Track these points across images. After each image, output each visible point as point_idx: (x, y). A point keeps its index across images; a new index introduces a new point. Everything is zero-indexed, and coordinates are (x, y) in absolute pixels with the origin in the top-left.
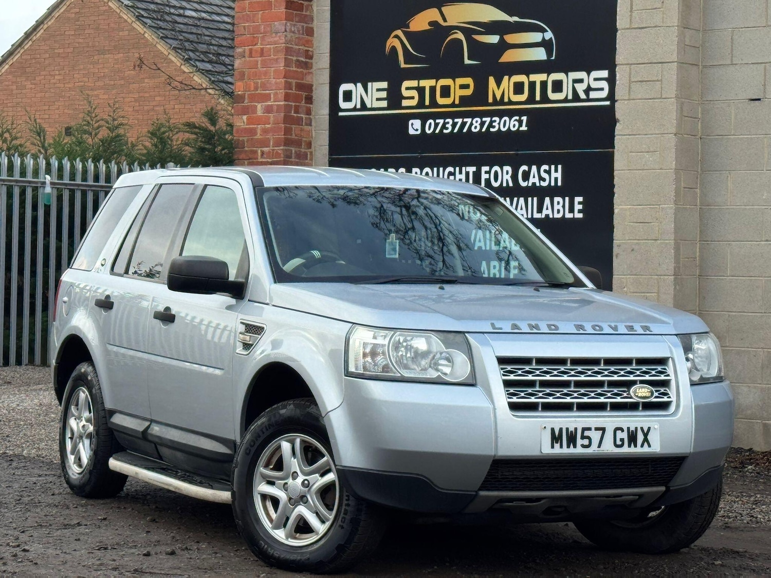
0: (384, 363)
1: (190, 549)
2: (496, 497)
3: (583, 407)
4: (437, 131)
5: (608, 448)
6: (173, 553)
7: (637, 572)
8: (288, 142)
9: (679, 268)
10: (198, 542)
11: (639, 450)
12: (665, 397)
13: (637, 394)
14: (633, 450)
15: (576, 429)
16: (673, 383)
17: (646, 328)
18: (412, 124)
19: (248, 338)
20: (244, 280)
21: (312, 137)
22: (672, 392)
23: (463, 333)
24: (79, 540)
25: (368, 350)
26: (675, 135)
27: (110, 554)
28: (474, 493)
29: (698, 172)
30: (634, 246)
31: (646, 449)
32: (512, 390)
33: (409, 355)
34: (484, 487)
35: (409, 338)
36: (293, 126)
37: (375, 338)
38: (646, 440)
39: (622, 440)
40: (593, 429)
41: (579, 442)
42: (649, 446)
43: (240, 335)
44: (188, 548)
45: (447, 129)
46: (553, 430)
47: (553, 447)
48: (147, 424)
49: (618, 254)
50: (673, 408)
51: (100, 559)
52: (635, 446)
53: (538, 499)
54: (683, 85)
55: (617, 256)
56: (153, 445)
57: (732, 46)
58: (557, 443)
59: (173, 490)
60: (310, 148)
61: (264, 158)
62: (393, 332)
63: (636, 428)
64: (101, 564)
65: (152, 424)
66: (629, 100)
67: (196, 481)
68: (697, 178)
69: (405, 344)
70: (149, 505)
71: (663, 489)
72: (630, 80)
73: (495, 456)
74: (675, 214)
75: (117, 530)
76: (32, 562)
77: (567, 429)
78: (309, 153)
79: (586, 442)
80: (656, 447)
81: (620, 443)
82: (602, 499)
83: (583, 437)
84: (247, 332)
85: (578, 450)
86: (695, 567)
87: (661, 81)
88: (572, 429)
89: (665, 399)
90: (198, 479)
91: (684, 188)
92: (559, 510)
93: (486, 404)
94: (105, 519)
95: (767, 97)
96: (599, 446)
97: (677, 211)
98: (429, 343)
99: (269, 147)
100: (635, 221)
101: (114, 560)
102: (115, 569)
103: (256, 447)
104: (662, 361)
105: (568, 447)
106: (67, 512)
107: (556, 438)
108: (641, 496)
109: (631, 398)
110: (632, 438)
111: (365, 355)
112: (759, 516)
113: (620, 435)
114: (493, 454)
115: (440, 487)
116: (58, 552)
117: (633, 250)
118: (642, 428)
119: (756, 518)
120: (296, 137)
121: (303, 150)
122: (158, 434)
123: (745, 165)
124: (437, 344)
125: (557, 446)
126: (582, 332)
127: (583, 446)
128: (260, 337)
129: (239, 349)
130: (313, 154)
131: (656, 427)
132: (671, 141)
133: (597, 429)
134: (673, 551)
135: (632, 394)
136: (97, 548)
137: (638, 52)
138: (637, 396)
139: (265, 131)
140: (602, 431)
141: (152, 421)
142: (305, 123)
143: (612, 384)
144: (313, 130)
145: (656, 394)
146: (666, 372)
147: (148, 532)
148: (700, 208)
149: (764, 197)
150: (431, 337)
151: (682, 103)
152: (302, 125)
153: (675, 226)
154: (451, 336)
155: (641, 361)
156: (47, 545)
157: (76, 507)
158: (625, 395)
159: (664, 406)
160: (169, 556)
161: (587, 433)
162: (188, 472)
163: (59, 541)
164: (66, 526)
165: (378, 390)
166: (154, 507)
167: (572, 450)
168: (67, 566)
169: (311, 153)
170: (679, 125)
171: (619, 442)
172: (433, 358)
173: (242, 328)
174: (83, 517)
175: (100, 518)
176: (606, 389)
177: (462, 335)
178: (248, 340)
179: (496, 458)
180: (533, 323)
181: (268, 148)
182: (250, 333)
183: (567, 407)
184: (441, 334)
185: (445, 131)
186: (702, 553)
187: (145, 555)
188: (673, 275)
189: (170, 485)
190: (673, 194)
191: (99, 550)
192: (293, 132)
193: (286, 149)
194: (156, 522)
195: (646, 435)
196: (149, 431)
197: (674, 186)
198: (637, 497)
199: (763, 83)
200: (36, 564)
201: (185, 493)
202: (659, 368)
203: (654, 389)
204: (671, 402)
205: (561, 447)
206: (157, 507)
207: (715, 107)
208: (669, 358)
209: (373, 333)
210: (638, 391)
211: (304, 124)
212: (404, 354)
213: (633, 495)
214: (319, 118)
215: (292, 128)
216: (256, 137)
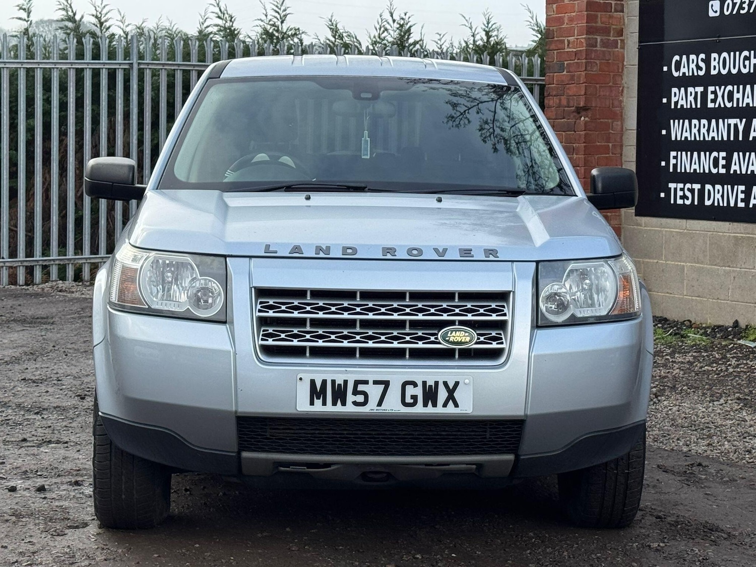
3: (367, 353)
4: (734, 12)
5: (393, 406)
8: (590, 31)
11: (439, 410)
12: (495, 343)
13: (446, 339)
14: (430, 409)
15: (346, 382)
16: (509, 325)
17: (491, 252)
18: (712, 6)
21: (624, 24)
22: (506, 336)
23: (225, 256)
25: (124, 276)
28: (235, 454)
31: (451, 409)
32: (269, 330)
34: (243, 447)
36: (599, 14)
38: (451, 397)
39: (414, 397)
40: (371, 382)
41: (350, 398)
42: (456, 405)
45: (744, 9)
46: (313, 382)
47: (312, 403)
50: (502, 357)
52: (435, 405)
58: (318, 398)
60: (622, 35)
61: (570, 48)
62: (148, 254)
63: (437, 383)
71: (511, 457)
73: (236, 411)
77: (333, 382)
78: (619, 41)
79: (360, 398)
80: (466, 407)
81: (412, 401)
82: (421, 467)
83: (356, 392)
85: (348, 409)
88: (339, 381)
89: (494, 345)
92: (377, 476)
93: (228, 347)
96: (380, 404)
99: (574, 36)
104: (503, 296)
105: (334, 404)
107: (317, 392)
108: (479, 465)
109: (439, 343)
110: (430, 395)
111: (121, 281)
113: (410, 390)
114: (234, 409)
118: (445, 384)
120: (602, 25)
121: (612, 38)
124: (192, 270)
125: (318, 402)
126: (390, 257)
127: (355, 403)
130: (625, 41)
131: (467, 381)
133: (376, 382)
135: (440, 339)
138: (448, 342)
139: (571, 20)
140: (382, 387)
142: (615, 9)
143: (416, 325)
144: (625, 17)
145: (479, 339)
146: (502, 311)
150: (187, 261)
152: (611, 12)
154: (208, 259)
155: (468, 296)
158: (433, 338)
159: (495, 354)
161: (361, 387)
167: (339, 408)
169: (622, 41)
171: (409, 400)
176: (406, 330)
177: (222, 259)
179: (239, 414)
180: (323, 245)
181: (573, 38)
183: (348, 353)
184: (198, 258)
185: (742, 12)
192: (599, 19)
193: (589, 38)
195: (451, 392)
202: (493, 305)
203: (476, 333)
204: (502, 349)
205: (324, 403)
208: (509, 292)
209: (133, 254)
210: (450, 335)
211: (613, 10)
213: (467, 464)
214: (631, 3)
215: (597, 16)
216: (563, 26)
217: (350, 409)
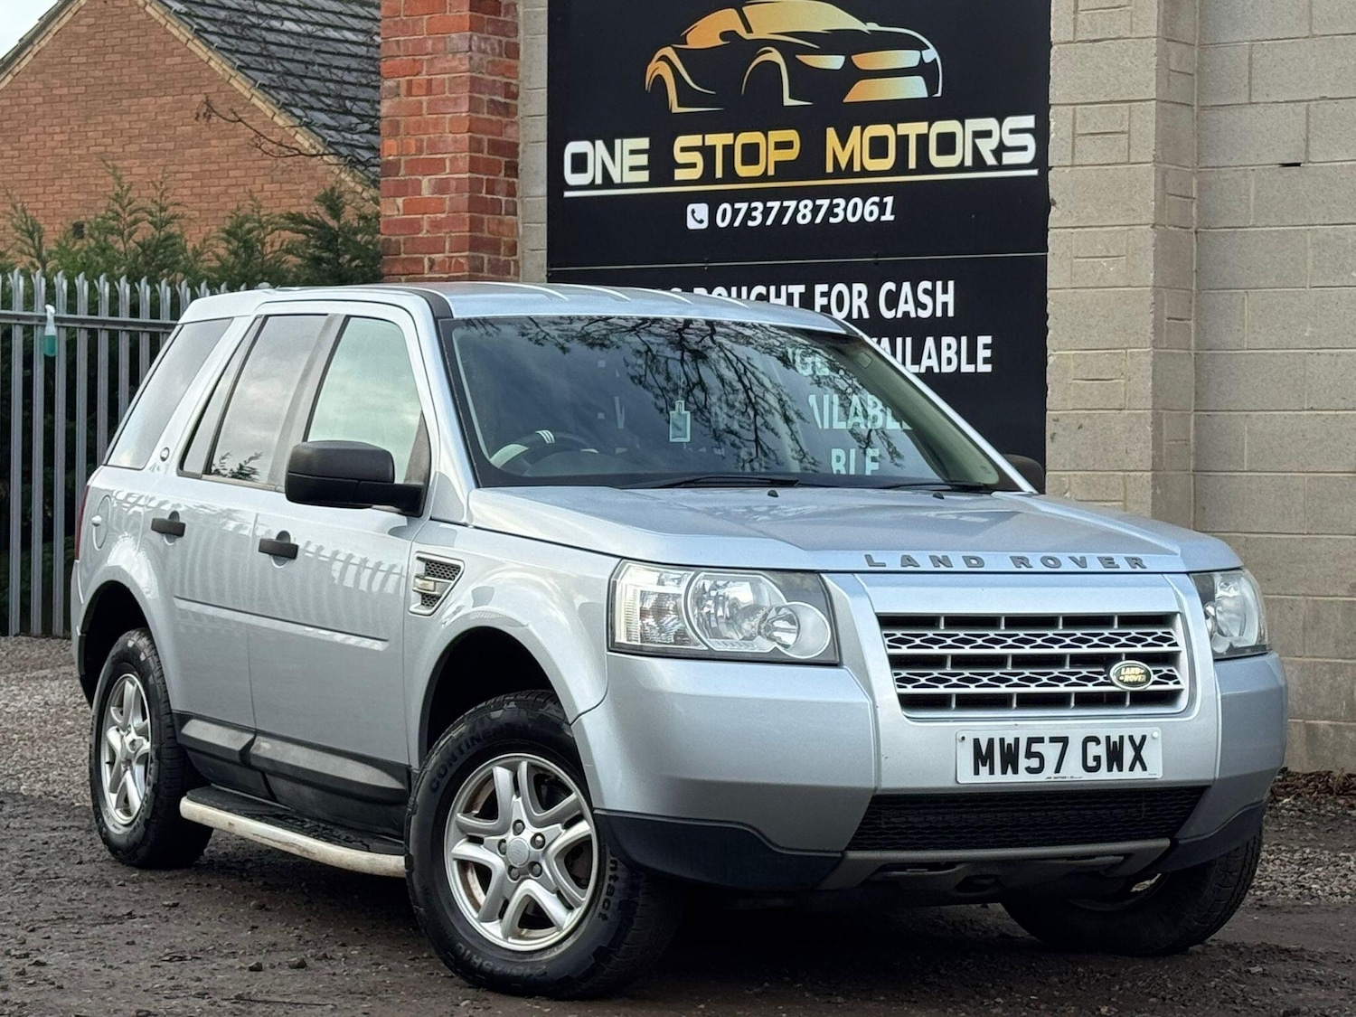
0: (677, 627)
1: (331, 958)
2: (879, 860)
3: (1027, 701)
4: (737, 224)
5: (1074, 772)
6: (302, 965)
7: (1117, 987)
8: (475, 244)
9: (1161, 458)
10: (344, 945)
11: (1127, 775)
12: (1171, 683)
13: (1121, 678)
14: (1115, 775)
15: (1017, 740)
16: (1183, 659)
17: (1136, 562)
18: (693, 212)
19: (431, 585)
20: (421, 483)
21: (518, 235)
22: (1182, 673)
23: (819, 573)
24: (133, 943)
25: (648, 605)
26: (1153, 226)
27: (192, 969)
28: (839, 855)
29: (1192, 291)
30: (1082, 421)
31: (1138, 774)
32: (904, 673)
33: (720, 613)
34: (856, 844)
35: (720, 583)
36: (486, 217)
37: (661, 583)
38: (1138, 757)
39: (1097, 759)
40: (1047, 740)
41: (1023, 762)
42: (1144, 768)
43: (417, 580)
44: (329, 956)
45: (754, 219)
46: (977, 742)
47: (977, 772)
48: (249, 737)
49: (1054, 434)
50: (1183, 701)
51: (173, 978)
52: (1120, 769)
53: (950, 864)
54: (1166, 139)
55: (1052, 438)
56: (259, 774)
57: (1250, 72)
58: (984, 765)
59: (298, 853)
60: (515, 253)
61: (435, 272)
62: (693, 573)
63: (1121, 738)
64: (176, 988)
65: (258, 738)
66: (1072, 166)
67: (339, 837)
68: (1190, 302)
69: (713, 593)
70: (251, 881)
71: (1166, 843)
72: (1073, 134)
73: (876, 789)
74: (1154, 364)
75: (199, 924)
76: (53, 983)
77: (1002, 740)
78: (512, 263)
79: (1035, 763)
80: (1156, 770)
81: (1094, 764)
82: (1060, 862)
83: (1029, 755)
84: (429, 574)
85: (1021, 778)
86: (1218, 977)
87: (1128, 132)
88: (1009, 740)
89: (1171, 686)
90: (343, 834)
91: (1169, 319)
92: (985, 882)
93: (861, 698)
94: (175, 905)
95: (1311, 159)
96: (1058, 770)
97: (1157, 359)
98: (756, 591)
99: (443, 252)
100: (1084, 377)
101: (199, 980)
102: (201, 995)
103: (449, 776)
104: (1164, 620)
105: (1004, 772)
106: (108, 893)
107: (982, 757)
108: (1127, 855)
109: (1112, 684)
110: (1115, 755)
111: (643, 614)
112: (1314, 886)
113: (1093, 750)
114: (873, 786)
115: (781, 845)
116: (99, 966)
117: (1080, 427)
118: (1131, 738)
119: (1310, 889)
120: (491, 236)
121: (503, 258)
122: (269, 755)
123: (1274, 280)
124: (771, 593)
125: (984, 770)
126: (1024, 569)
127: (1030, 770)
128: (453, 582)
129: (416, 605)
130: (520, 264)
131: (1155, 735)
132: (1147, 237)
133: (1053, 740)
134: (1178, 948)
135: (1114, 679)
136: (167, 958)
137: (1089, 83)
138: (1122, 681)
139: (436, 225)
140: (1061, 744)
141: (257, 733)
142: (506, 210)
143: (1078, 660)
144: (520, 222)
145: (1154, 677)
146: (1172, 639)
147: (254, 928)
148: (1196, 354)
149: (1306, 334)
150: (760, 581)
151: (1165, 172)
152: (500, 214)
153: (1154, 386)
154: (796, 578)
155: (1128, 620)
156: (78, 954)
157: (123, 885)
158: (1101, 679)
159: (1169, 698)
160: (295, 971)
161: (1035, 748)
162: (324, 821)
163: (98, 946)
164: (108, 919)
165: (669, 675)
166: (261, 883)
167: (1010, 778)
168: (117, 990)
169: (516, 262)
170: (1159, 209)
171: (1091, 763)
172: (765, 616)
173: (420, 568)
174: (136, 901)
175: (166, 903)
176: (1067, 669)
177: (814, 576)
178: (432, 588)
179: (878, 793)
180: (940, 554)
181: (441, 255)
182: (434, 576)
183: (1001, 702)
184: (779, 575)
185: (750, 223)
186: (1226, 953)
187: (252, 969)
188: (1152, 470)
189: (293, 845)
190: (1150, 328)
191: (170, 960)
192: (485, 228)
193: (473, 257)
194: (267, 910)
195: (1138, 749)
196: (253, 750)
197: (1152, 316)
198: (1122, 858)
199: (1304, 136)
200: (61, 987)
201: (318, 858)
202: (1159, 632)
203: (1150, 669)
204: (1182, 690)
205: (992, 772)
206: (265, 883)
207: (1221, 177)
208: (1175, 614)
209: (658, 574)
210: (1123, 673)
211: (503, 212)
212: (713, 611)
213: (1115, 855)
214: (529, 202)
215: (483, 219)
216: (420, 235)
217: (1022, 778)
